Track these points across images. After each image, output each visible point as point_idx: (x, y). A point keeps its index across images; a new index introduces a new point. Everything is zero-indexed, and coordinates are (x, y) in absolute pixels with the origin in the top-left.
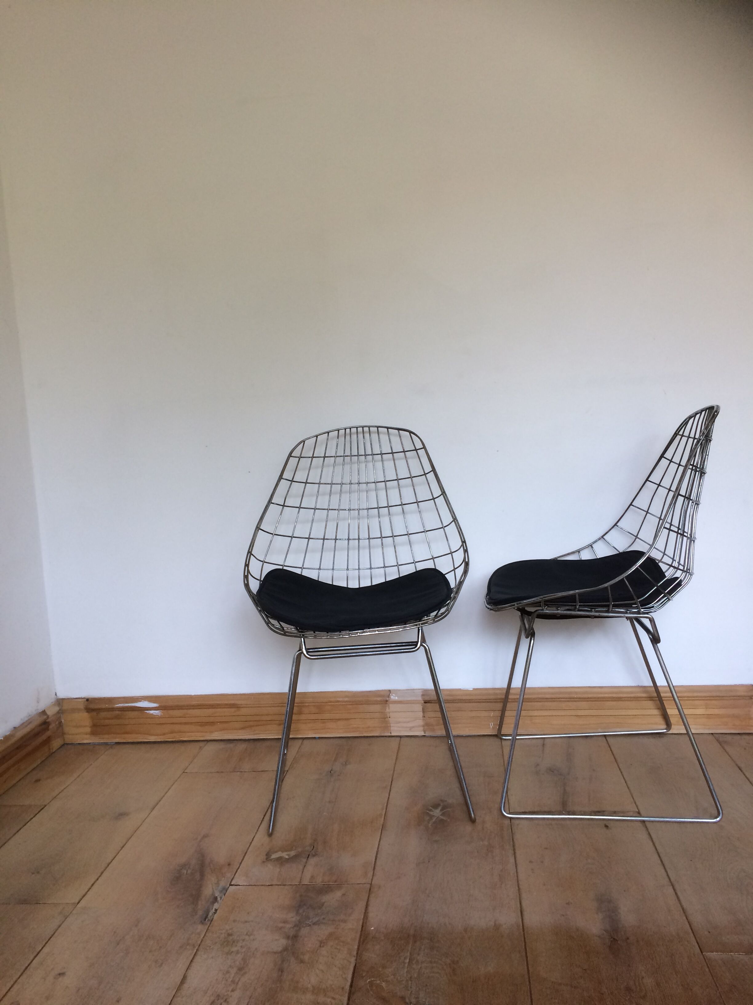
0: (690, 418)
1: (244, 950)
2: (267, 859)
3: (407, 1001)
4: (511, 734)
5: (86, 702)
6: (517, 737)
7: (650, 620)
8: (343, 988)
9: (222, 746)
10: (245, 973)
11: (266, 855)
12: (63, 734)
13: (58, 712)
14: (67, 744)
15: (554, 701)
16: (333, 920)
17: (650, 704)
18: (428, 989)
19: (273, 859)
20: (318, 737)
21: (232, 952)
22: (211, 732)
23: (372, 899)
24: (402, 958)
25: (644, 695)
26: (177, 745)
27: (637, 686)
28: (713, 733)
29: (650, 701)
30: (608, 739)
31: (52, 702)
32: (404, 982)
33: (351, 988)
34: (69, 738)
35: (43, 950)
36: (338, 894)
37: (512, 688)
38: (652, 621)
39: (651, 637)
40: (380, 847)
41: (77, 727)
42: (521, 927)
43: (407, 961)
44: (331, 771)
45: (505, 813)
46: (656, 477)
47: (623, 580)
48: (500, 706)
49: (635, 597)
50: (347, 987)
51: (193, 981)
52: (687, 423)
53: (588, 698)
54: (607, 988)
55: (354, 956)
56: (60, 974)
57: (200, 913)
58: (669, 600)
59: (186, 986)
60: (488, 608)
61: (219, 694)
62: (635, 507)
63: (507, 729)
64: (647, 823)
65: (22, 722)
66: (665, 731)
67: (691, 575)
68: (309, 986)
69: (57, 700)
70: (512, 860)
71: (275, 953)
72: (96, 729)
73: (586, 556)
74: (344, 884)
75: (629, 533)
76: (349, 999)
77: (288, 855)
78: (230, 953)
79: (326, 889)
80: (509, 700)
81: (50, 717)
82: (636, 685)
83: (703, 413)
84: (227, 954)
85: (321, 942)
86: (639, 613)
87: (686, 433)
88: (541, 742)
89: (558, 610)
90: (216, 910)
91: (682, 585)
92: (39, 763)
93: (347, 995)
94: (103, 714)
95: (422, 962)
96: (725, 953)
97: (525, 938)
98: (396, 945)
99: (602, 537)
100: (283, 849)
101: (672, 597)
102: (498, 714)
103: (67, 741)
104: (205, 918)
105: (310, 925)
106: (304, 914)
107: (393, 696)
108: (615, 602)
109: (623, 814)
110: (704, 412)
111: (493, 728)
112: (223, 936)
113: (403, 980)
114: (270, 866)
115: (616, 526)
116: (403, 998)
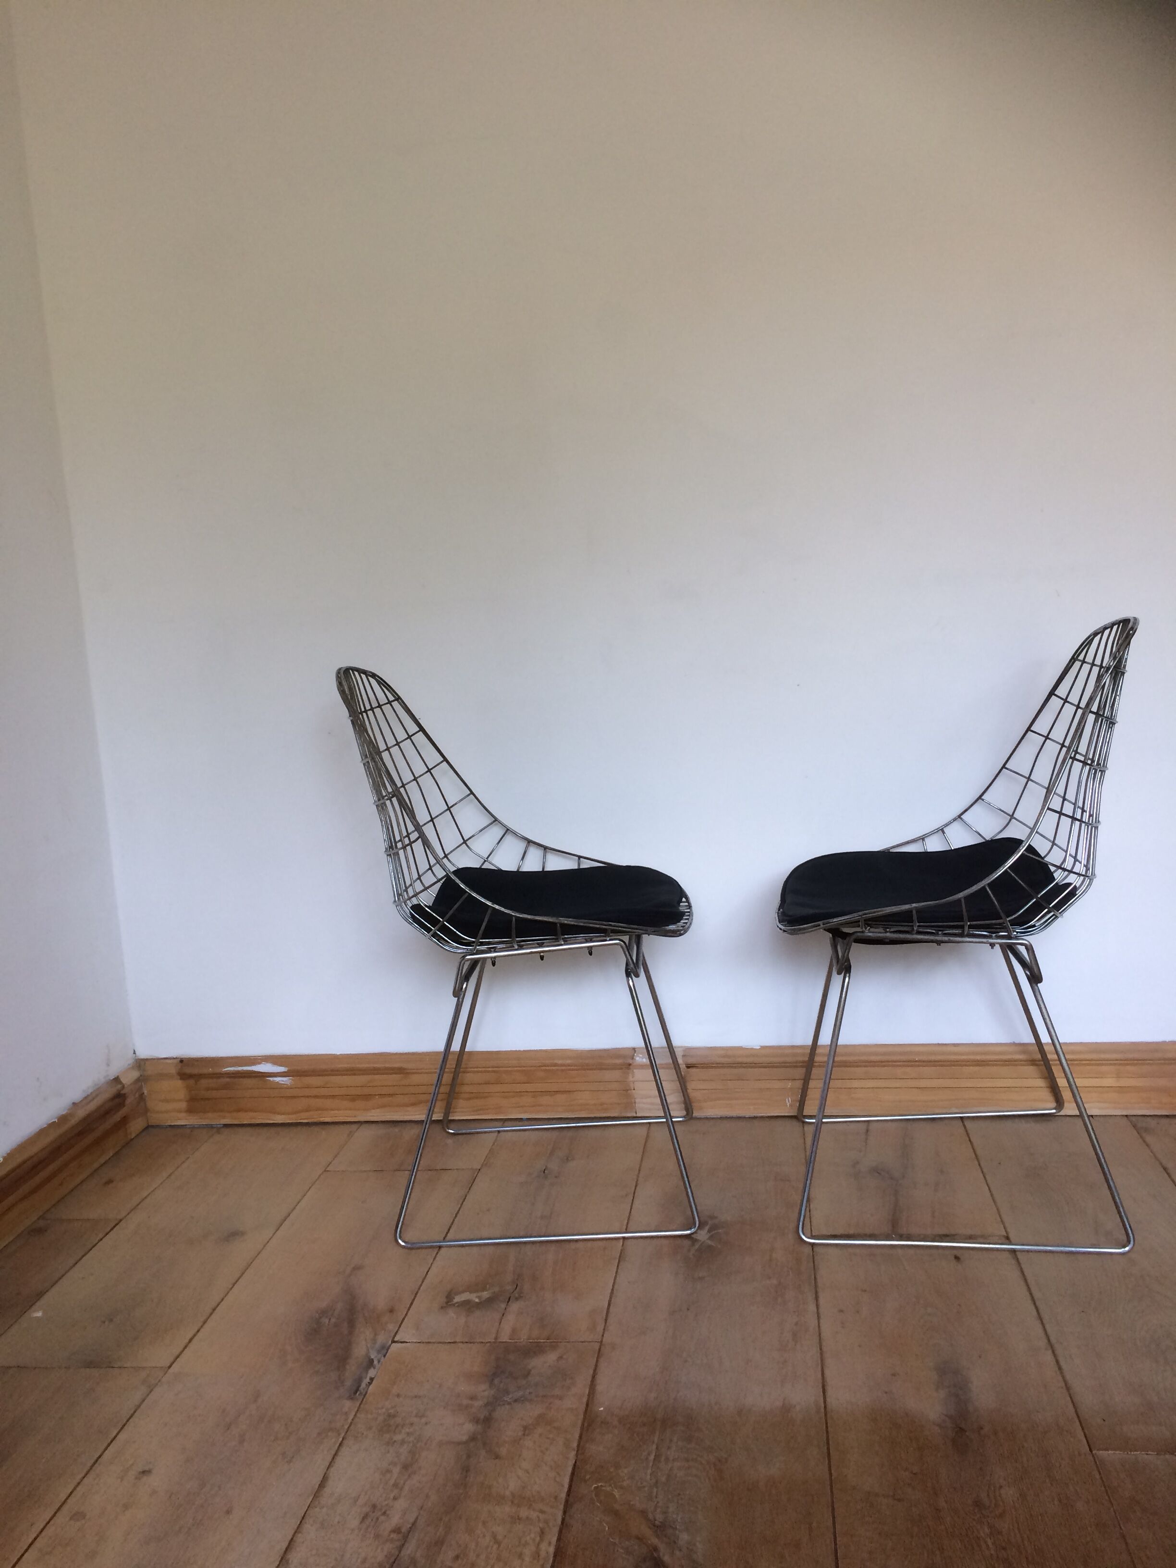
0: (1095, 634)
1: (411, 1439)
2: (447, 1303)
3: (650, 1516)
4: (815, 1114)
5: (180, 1064)
6: (824, 1120)
7: (1027, 948)
8: (556, 1498)
9: (381, 1131)
10: (414, 1473)
11: (447, 1297)
12: (146, 1111)
13: (138, 1080)
14: (152, 1126)
15: (884, 1066)
16: (544, 1396)
17: (1031, 1070)
18: (682, 1499)
19: (457, 1303)
20: (527, 1118)
21: (395, 1441)
22: (367, 1110)
23: (603, 1365)
24: (645, 1454)
25: (1021, 1057)
26: (316, 1129)
27: (1011, 1043)
28: (1128, 1114)
29: (1032, 1067)
30: (967, 1123)
31: (129, 1065)
32: (646, 1489)
33: (567, 1497)
34: (155, 1119)
35: (119, 1436)
36: (551, 1357)
37: (819, 1046)
38: (1030, 948)
39: (1029, 973)
40: (616, 1287)
41: (167, 1101)
42: (822, 1410)
43: (652, 1457)
44: (545, 1170)
45: (804, 1237)
46: (1042, 726)
47: (984, 888)
48: (800, 1072)
49: (1002, 915)
50: (563, 1495)
51: (337, 1486)
52: (1090, 642)
53: (935, 1061)
54: (946, 1502)
55: (574, 1450)
56: (144, 1472)
57: (348, 1383)
58: (1057, 917)
59: (327, 1490)
60: (780, 929)
61: (378, 1053)
62: (1011, 771)
63: (811, 1108)
64: (1019, 1255)
65: (84, 1095)
66: (1054, 1111)
67: (1090, 879)
68: (508, 1493)
69: (136, 1061)
70: (812, 1307)
71: (459, 1443)
72: (195, 1104)
73: (934, 845)
74: (561, 1342)
75: (1000, 810)
76: (565, 1512)
77: (479, 1297)
78: (390, 1443)
79: (535, 1349)
80: (815, 1064)
81: (126, 1086)
82: (1009, 1042)
83: (1115, 627)
84: (388, 1444)
85: (525, 1428)
86: (1009, 937)
87: (1089, 659)
88: (864, 1126)
89: (886, 932)
90: (372, 1379)
91: (1076, 895)
92: (111, 1155)
93: (562, 1507)
94: (204, 1082)
95: (673, 1460)
96: (1126, 1453)
97: (827, 1427)
98: (635, 1435)
99: (960, 816)
100: (470, 1289)
101: (1060, 913)
102: (799, 1084)
103: (152, 1122)
104: (356, 1392)
105: (509, 1404)
106: (502, 1385)
107: (639, 1057)
108: (972, 921)
109: (984, 1239)
110: (1117, 626)
111: (791, 1105)
112: (381, 1418)
113: (644, 1487)
114: (451, 1313)
115: (980, 800)
116: (643, 1513)
